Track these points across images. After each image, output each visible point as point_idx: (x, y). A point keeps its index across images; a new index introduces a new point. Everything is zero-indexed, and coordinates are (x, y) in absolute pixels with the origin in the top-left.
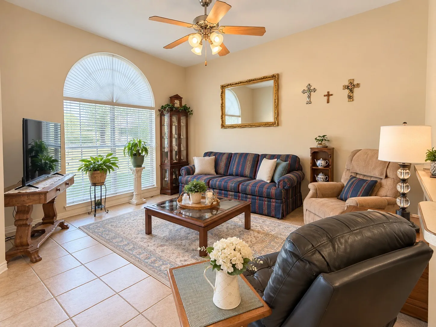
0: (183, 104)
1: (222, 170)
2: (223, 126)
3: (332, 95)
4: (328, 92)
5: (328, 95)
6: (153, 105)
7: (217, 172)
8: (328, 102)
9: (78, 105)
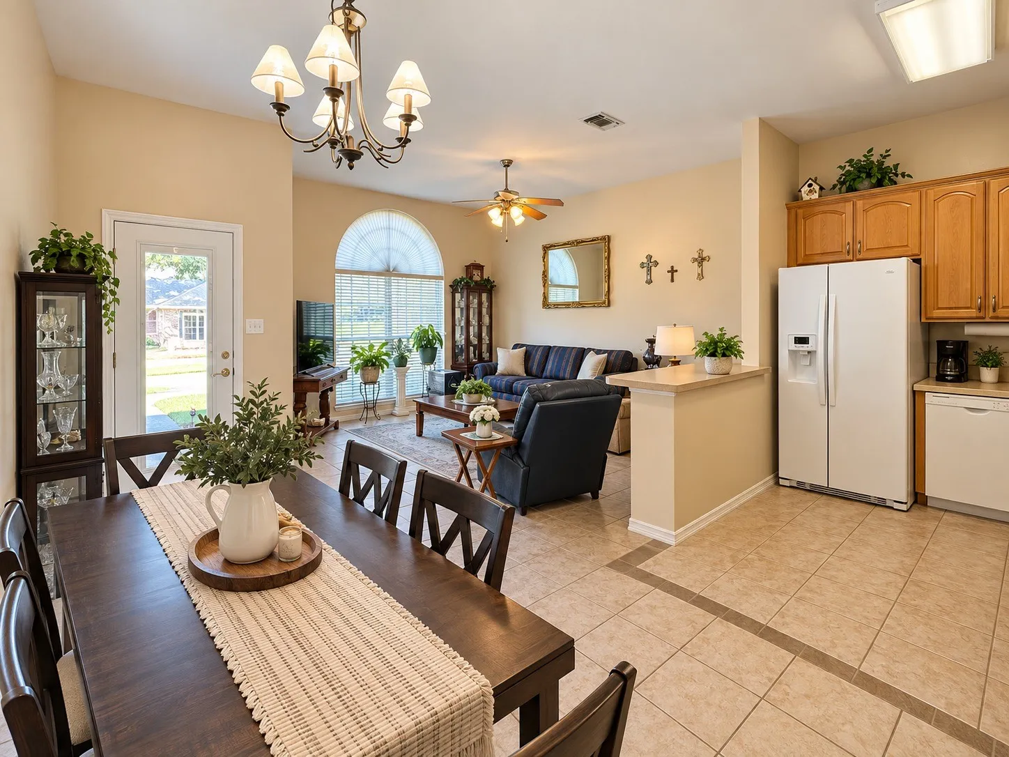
0: (485, 277)
1: (534, 369)
2: (546, 304)
3: (676, 271)
4: (672, 267)
5: (673, 271)
6: (441, 273)
7: (528, 371)
8: (672, 280)
9: (350, 278)
